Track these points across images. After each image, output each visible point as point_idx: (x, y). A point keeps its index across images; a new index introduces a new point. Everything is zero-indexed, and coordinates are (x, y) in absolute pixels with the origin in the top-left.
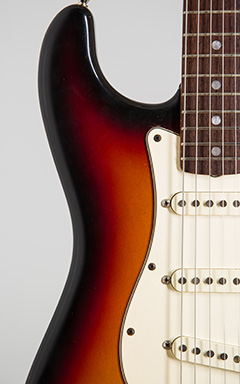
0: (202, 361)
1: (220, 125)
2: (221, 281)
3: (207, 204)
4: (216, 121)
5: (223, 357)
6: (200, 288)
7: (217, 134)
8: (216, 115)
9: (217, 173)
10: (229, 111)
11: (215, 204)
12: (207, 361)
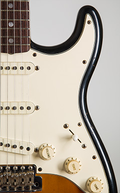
0: (4, 149)
1: (13, 27)
2: (14, 108)
3: (6, 68)
4: (11, 25)
5: (14, 147)
6: (3, 112)
7: (11, 32)
8: (11, 21)
9: (11, 52)
10: (17, 20)
11: (11, 69)
12: (6, 149)
